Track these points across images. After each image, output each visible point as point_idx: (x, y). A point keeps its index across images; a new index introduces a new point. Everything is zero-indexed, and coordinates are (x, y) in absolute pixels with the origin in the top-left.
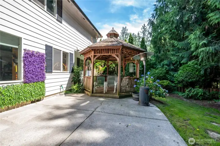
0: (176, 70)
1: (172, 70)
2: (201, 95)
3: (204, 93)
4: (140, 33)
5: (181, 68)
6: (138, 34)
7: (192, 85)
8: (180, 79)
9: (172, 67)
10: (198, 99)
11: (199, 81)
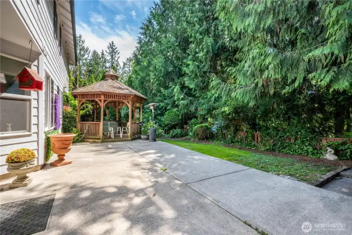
0: (162, 114)
1: (159, 115)
2: (180, 134)
3: (181, 132)
4: (105, 53)
5: (167, 113)
6: (103, 54)
7: (174, 127)
8: (167, 122)
9: (159, 112)
10: (178, 137)
11: (178, 123)
